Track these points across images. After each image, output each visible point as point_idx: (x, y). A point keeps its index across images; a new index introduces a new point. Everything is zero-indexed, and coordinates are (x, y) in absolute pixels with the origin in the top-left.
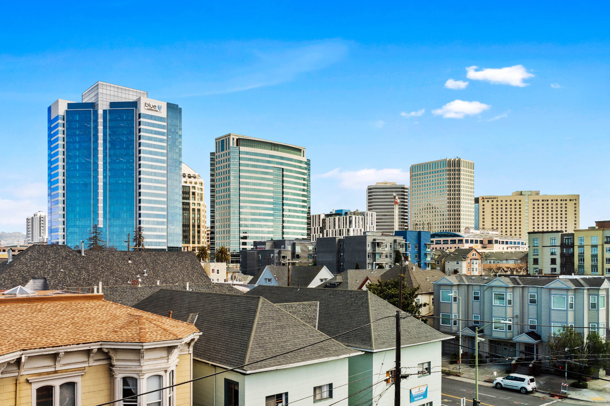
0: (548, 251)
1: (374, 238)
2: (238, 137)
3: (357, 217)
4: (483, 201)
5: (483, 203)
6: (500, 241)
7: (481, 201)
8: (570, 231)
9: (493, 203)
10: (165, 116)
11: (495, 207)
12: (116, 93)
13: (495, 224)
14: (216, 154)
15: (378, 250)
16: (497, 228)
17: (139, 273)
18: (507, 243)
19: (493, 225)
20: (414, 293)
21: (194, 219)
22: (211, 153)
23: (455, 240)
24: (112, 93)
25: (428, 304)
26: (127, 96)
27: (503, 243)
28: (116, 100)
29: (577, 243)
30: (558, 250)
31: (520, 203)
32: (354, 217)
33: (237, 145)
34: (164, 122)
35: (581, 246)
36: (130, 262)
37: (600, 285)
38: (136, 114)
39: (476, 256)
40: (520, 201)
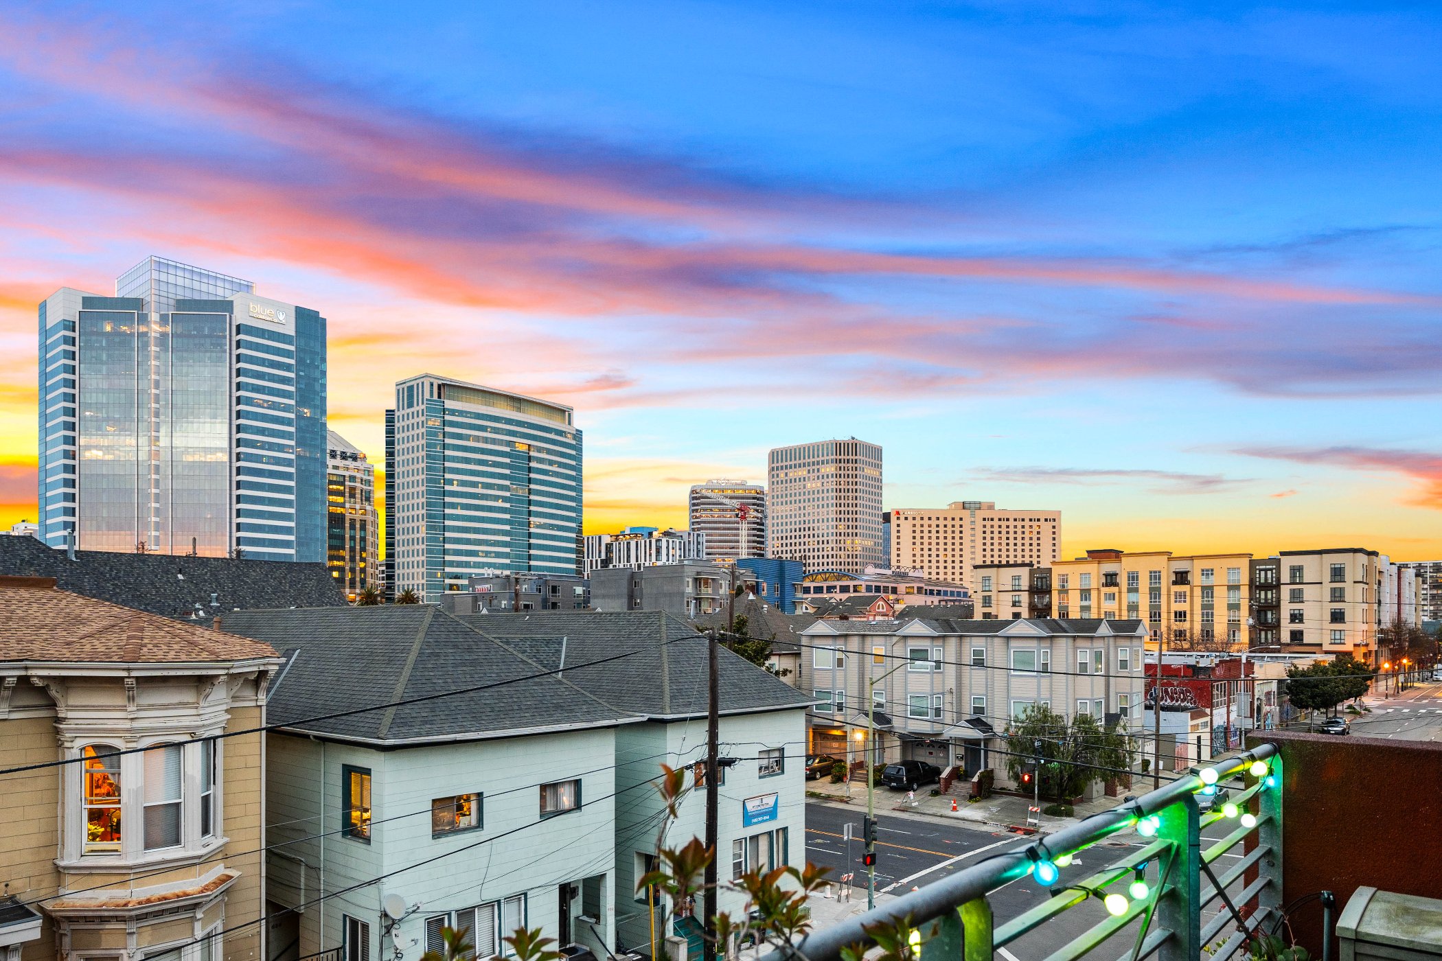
0: (1008, 598)
1: (699, 569)
2: (440, 382)
3: (671, 541)
4: (898, 518)
5: (898, 522)
6: (926, 590)
7: (893, 518)
8: (1045, 564)
9: (914, 522)
10: (293, 333)
11: (918, 529)
12: (188, 283)
13: (918, 559)
14: (397, 414)
15: (707, 591)
16: (922, 567)
17: (201, 599)
18: (939, 593)
19: (914, 561)
20: (763, 649)
21: (353, 538)
22: (387, 411)
23: (848, 586)
24: (180, 281)
25: (791, 672)
26: (212, 289)
27: (931, 593)
28: (188, 295)
29: (1056, 584)
30: (1025, 598)
31: (961, 523)
32: (664, 540)
33: (439, 397)
34: (290, 343)
35: (1064, 591)
36: (180, 577)
37: (1095, 629)
38: (230, 325)
39: (883, 608)
40: (961, 519)
